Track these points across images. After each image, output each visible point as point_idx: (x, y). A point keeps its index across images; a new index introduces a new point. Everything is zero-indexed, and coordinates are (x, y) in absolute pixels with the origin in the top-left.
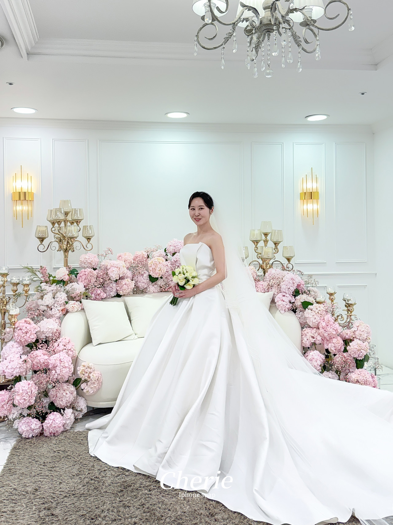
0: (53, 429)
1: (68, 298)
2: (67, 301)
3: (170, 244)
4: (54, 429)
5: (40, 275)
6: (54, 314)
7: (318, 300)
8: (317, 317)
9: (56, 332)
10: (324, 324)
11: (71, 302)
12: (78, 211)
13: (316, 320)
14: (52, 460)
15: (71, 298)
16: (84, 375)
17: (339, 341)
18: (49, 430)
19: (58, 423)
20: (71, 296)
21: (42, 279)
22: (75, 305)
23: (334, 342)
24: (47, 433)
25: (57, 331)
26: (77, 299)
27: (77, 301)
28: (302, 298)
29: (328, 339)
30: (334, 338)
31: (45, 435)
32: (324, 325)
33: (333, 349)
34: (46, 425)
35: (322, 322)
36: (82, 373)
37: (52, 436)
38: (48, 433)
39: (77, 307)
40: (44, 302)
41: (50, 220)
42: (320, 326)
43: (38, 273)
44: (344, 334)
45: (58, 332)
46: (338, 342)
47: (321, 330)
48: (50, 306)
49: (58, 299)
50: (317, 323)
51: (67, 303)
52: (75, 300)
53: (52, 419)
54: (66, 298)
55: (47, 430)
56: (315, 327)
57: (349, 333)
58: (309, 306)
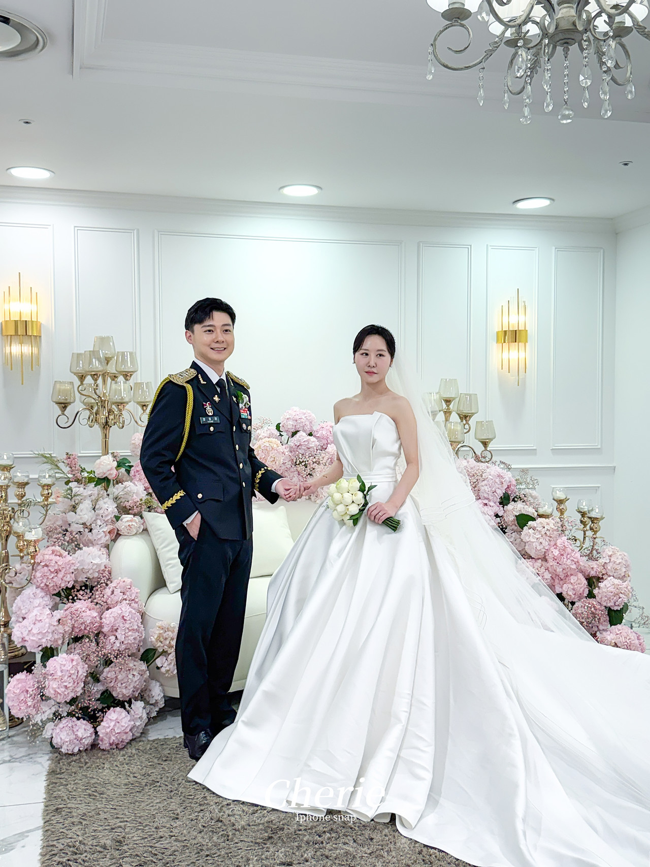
0: (116, 737)
1: (118, 510)
2: (117, 515)
3: (288, 417)
4: (119, 737)
5: (66, 469)
6: (96, 539)
7: (541, 511)
8: (544, 542)
9: (104, 571)
10: (556, 553)
11: (127, 518)
12: (129, 356)
13: (542, 547)
14: (127, 790)
15: (124, 510)
16: (161, 642)
17: (580, 579)
18: (110, 738)
19: (124, 726)
20: (124, 505)
21: (70, 476)
22: (134, 523)
23: (572, 581)
24: (104, 745)
25: (106, 568)
26: (136, 511)
27: (135, 515)
28: (515, 509)
29: (562, 577)
30: (572, 575)
31: (101, 748)
32: (556, 555)
33: (570, 593)
34: (103, 731)
35: (552, 549)
36: (158, 640)
37: (114, 749)
38: (108, 745)
39: (136, 525)
40: (79, 517)
41: (75, 371)
42: (550, 557)
43: (61, 465)
44: (588, 569)
45: (107, 570)
46: (579, 581)
47: (551, 563)
48: (88, 524)
49: (101, 512)
50: (544, 550)
51: (117, 518)
52: (131, 514)
53: (114, 719)
54: (116, 510)
55: (105, 738)
56: (539, 557)
57: (595, 566)
58: (530, 523)
